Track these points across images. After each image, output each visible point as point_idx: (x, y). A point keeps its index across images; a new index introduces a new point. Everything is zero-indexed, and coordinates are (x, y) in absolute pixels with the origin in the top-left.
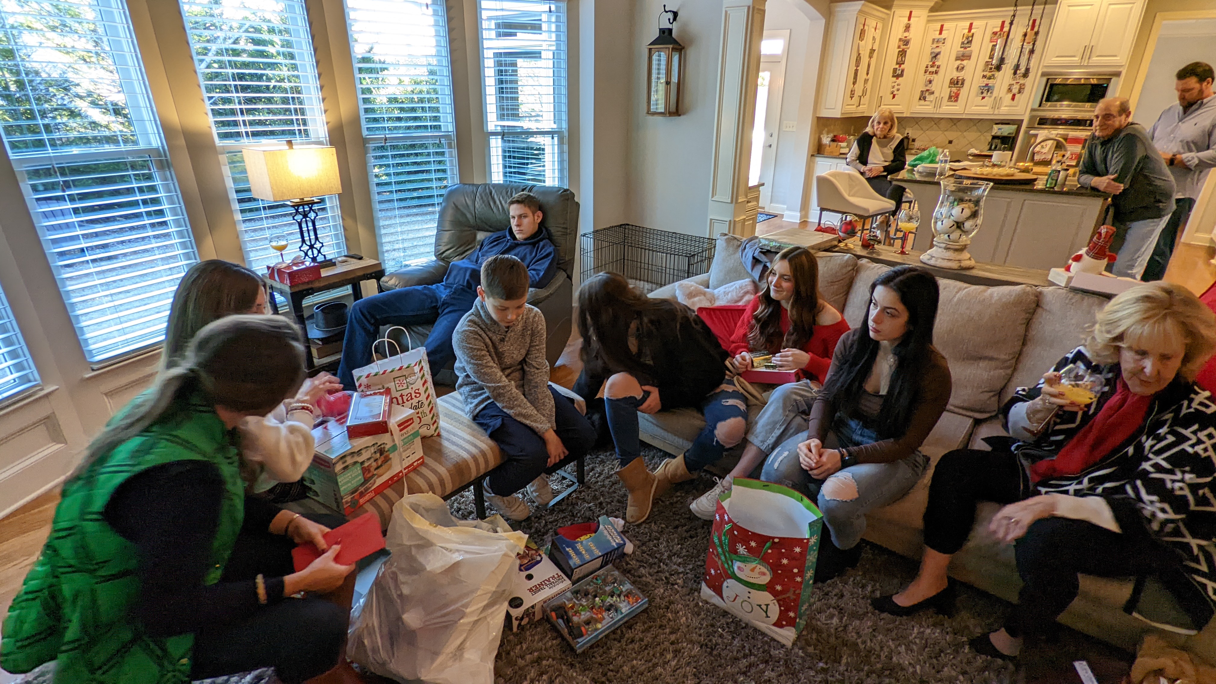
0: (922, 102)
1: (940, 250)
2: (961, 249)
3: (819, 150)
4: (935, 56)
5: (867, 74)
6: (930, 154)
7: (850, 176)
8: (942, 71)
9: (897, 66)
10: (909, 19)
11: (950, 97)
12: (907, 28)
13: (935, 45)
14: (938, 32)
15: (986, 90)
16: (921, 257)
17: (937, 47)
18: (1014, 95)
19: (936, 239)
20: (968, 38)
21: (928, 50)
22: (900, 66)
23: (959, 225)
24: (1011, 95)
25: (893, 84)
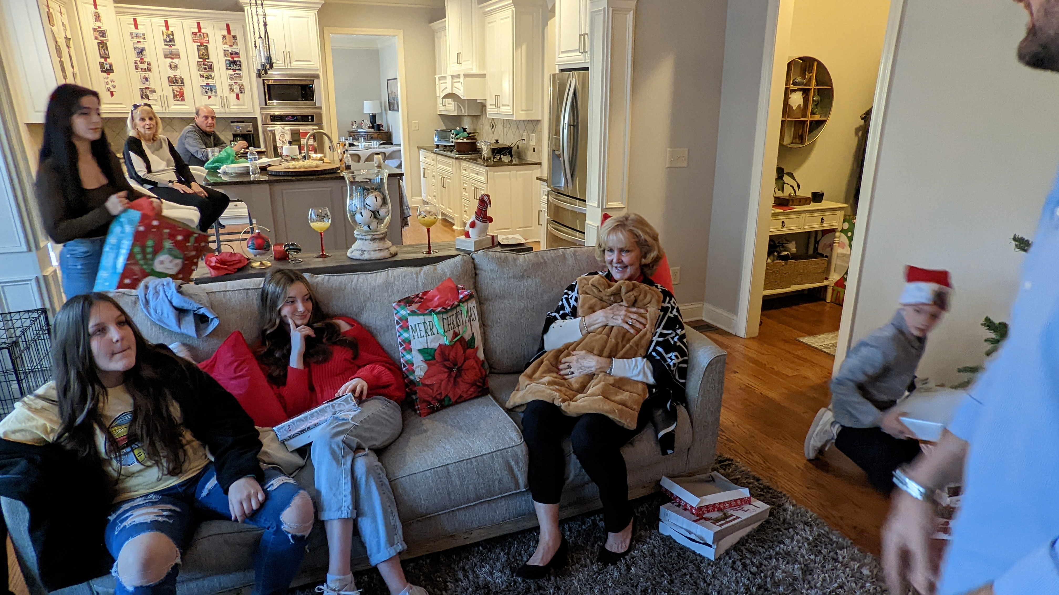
4: (141, 52)
8: (154, 66)
9: (103, 60)
10: (96, 8)
11: (176, 96)
12: (97, 17)
13: (135, 40)
14: (133, 26)
15: (209, 89)
16: (349, 255)
17: (139, 42)
18: (237, 95)
19: (355, 232)
20: (168, 36)
21: (130, 44)
22: (106, 61)
23: (375, 214)
24: (235, 95)
25: (106, 80)
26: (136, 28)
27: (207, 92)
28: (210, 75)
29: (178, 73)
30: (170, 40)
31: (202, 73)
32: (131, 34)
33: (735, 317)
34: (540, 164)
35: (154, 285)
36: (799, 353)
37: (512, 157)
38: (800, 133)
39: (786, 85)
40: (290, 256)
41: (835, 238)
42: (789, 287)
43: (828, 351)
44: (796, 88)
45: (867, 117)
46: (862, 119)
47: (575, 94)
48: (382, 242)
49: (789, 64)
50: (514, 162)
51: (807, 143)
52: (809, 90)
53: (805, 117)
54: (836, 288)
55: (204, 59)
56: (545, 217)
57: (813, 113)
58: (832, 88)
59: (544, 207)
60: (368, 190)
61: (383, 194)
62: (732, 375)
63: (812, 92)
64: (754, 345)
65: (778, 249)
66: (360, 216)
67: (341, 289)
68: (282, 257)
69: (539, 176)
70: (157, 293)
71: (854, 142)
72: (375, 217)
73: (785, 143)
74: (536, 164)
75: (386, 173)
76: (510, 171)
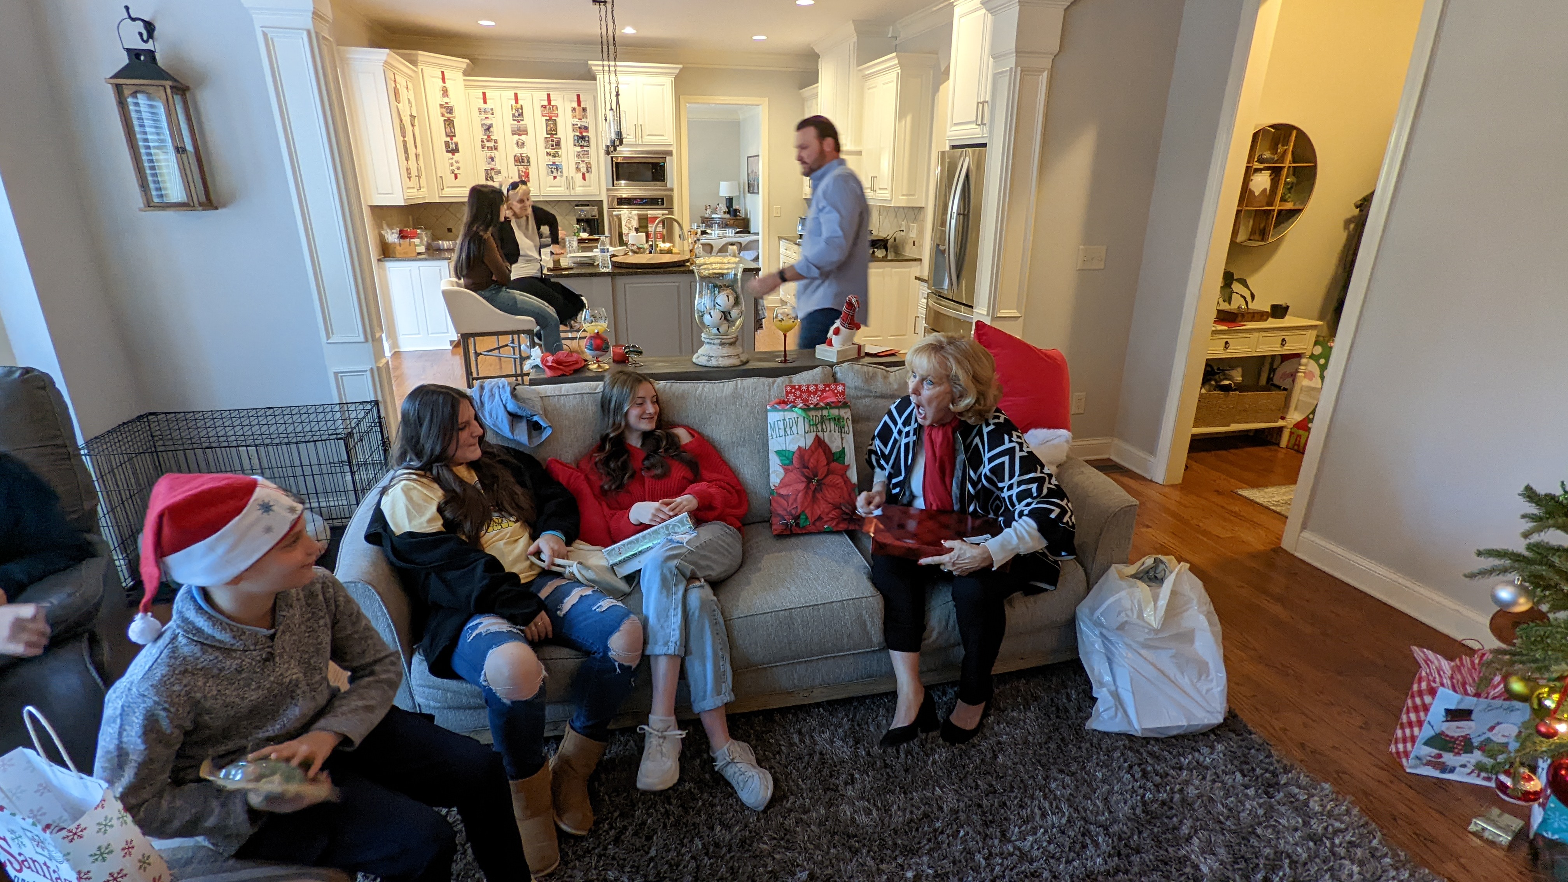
3: (387, 251)
4: (488, 128)
5: (416, 147)
8: (500, 145)
9: (448, 139)
10: (444, 80)
12: (445, 92)
13: (483, 116)
14: (482, 101)
15: (555, 168)
16: (694, 360)
17: (487, 118)
18: (583, 175)
19: (703, 335)
20: (517, 111)
21: (477, 121)
22: (452, 139)
23: (726, 315)
24: (581, 175)
25: (451, 161)
26: (485, 102)
27: (552, 172)
28: (557, 153)
29: (524, 151)
30: (519, 114)
31: (548, 151)
32: (480, 109)
33: (1152, 459)
34: (920, 260)
35: (490, 387)
36: (1237, 509)
37: (887, 251)
38: (1262, 226)
39: (1248, 162)
40: (630, 359)
41: (1300, 365)
42: (1229, 426)
43: (1278, 509)
44: (1261, 166)
45: (1364, 204)
46: (1357, 207)
47: (967, 175)
48: (732, 347)
49: (1256, 136)
50: (889, 258)
51: (1270, 240)
52: (1281, 168)
53: (1272, 205)
54: (1295, 430)
55: (552, 135)
56: (922, 324)
57: (1283, 200)
58: (1315, 166)
59: (922, 312)
60: (720, 287)
61: (736, 293)
62: (1144, 530)
63: (1285, 171)
64: (1176, 495)
65: (1217, 377)
66: (709, 316)
67: (683, 397)
68: (621, 360)
69: (918, 275)
70: (492, 395)
71: (1341, 237)
72: (726, 319)
73: (1239, 239)
74: (915, 260)
75: (741, 267)
76: (884, 268)
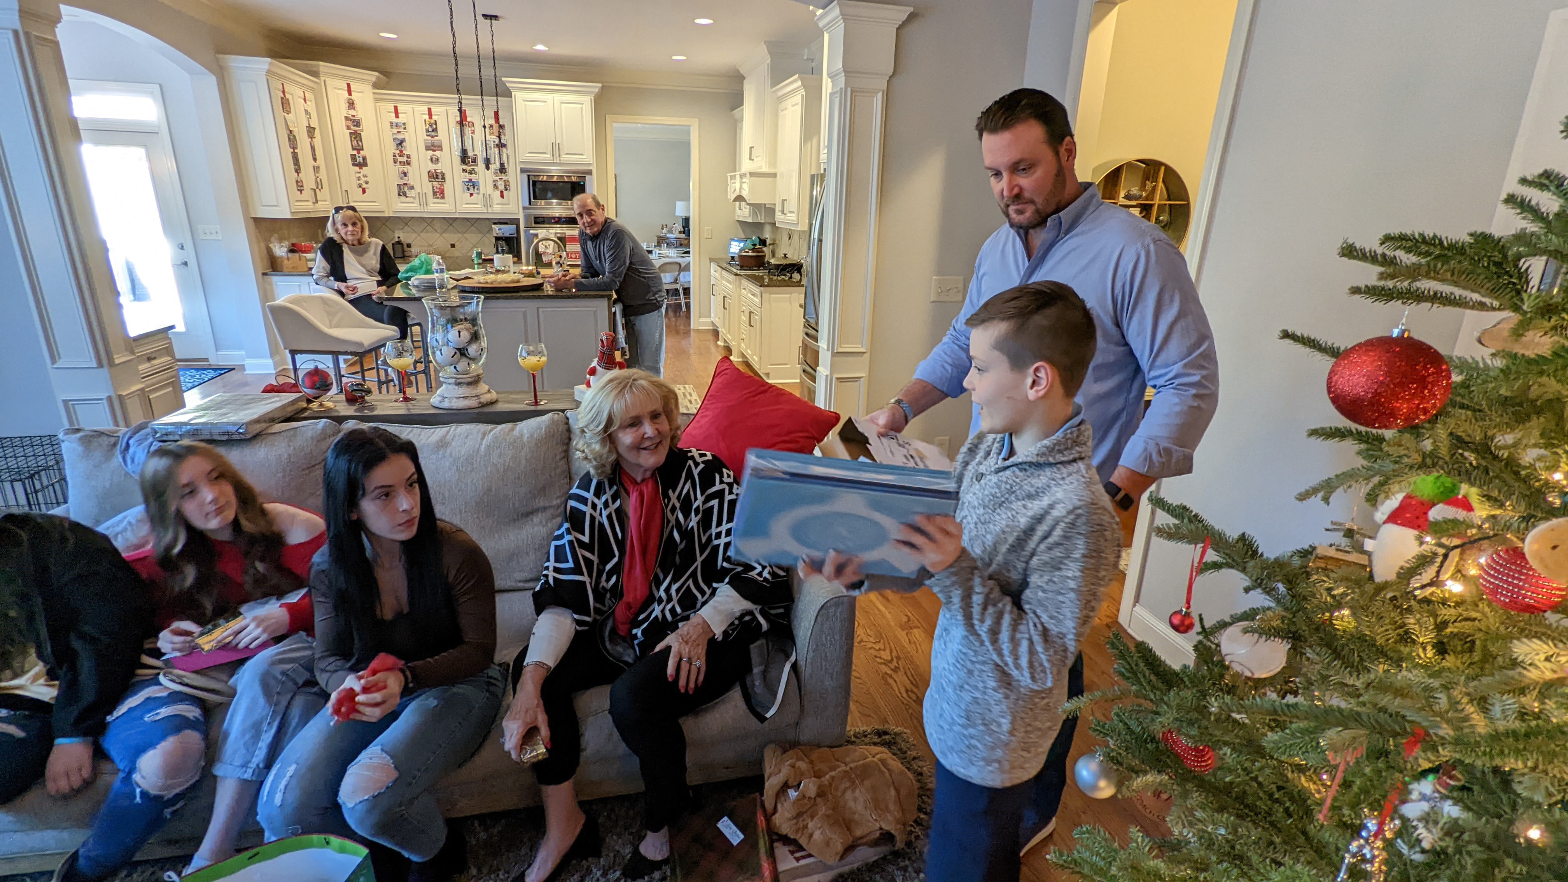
0: (403, 198)
1: (450, 387)
2: (475, 382)
3: (273, 266)
4: (401, 143)
5: (315, 160)
6: (422, 263)
7: (324, 301)
8: (414, 160)
9: (355, 152)
10: (350, 92)
11: (435, 193)
12: (351, 105)
13: (395, 130)
14: (393, 115)
15: (472, 185)
16: (431, 401)
17: (399, 132)
18: (502, 192)
20: (431, 126)
21: (388, 135)
22: (359, 153)
23: (462, 352)
24: (499, 193)
25: (357, 174)
26: (397, 116)
27: (468, 189)
28: (473, 169)
29: (439, 167)
30: (433, 130)
31: (464, 168)
32: (391, 123)
68: (353, 399)
